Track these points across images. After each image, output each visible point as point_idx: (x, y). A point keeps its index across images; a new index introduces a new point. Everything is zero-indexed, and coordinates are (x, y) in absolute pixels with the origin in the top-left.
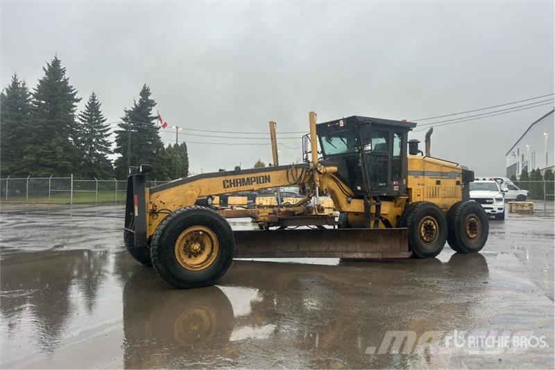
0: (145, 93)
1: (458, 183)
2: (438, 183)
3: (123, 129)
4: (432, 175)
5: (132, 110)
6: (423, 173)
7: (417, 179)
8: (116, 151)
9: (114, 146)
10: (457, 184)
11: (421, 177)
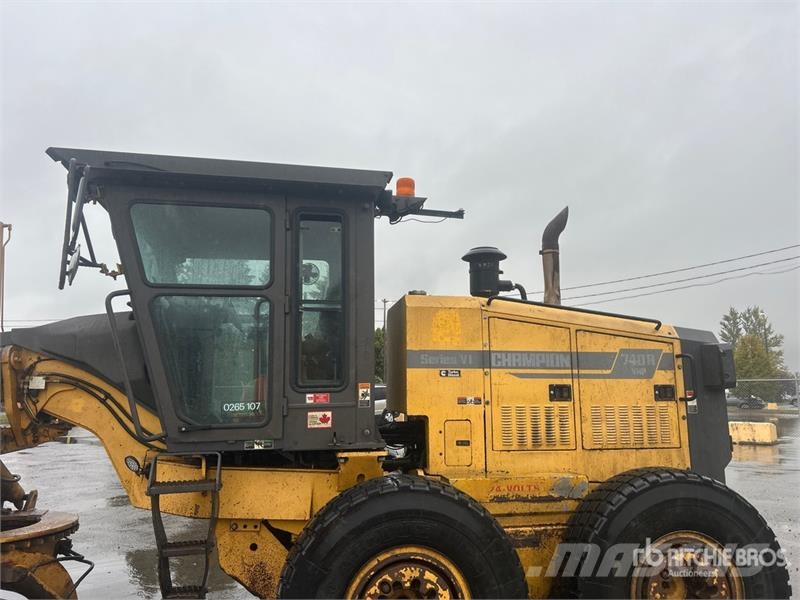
1: (664, 393)
2: (560, 393)
4: (524, 363)
6: (484, 360)
7: (451, 381)
10: (658, 398)
11: (474, 375)
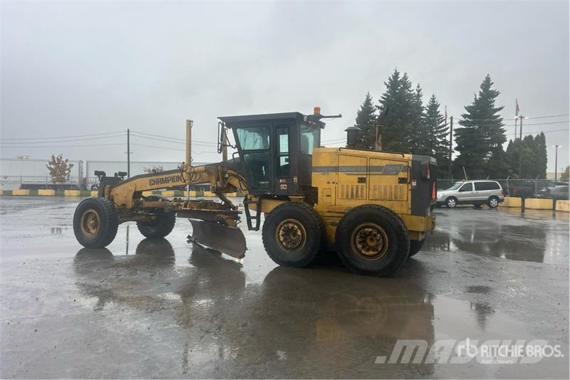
0: (487, 84)
1: (402, 180)
2: (362, 180)
3: (463, 127)
4: (350, 170)
5: (472, 105)
6: (336, 169)
7: (326, 176)
8: (457, 149)
9: (455, 145)
10: (400, 182)
11: (333, 174)
